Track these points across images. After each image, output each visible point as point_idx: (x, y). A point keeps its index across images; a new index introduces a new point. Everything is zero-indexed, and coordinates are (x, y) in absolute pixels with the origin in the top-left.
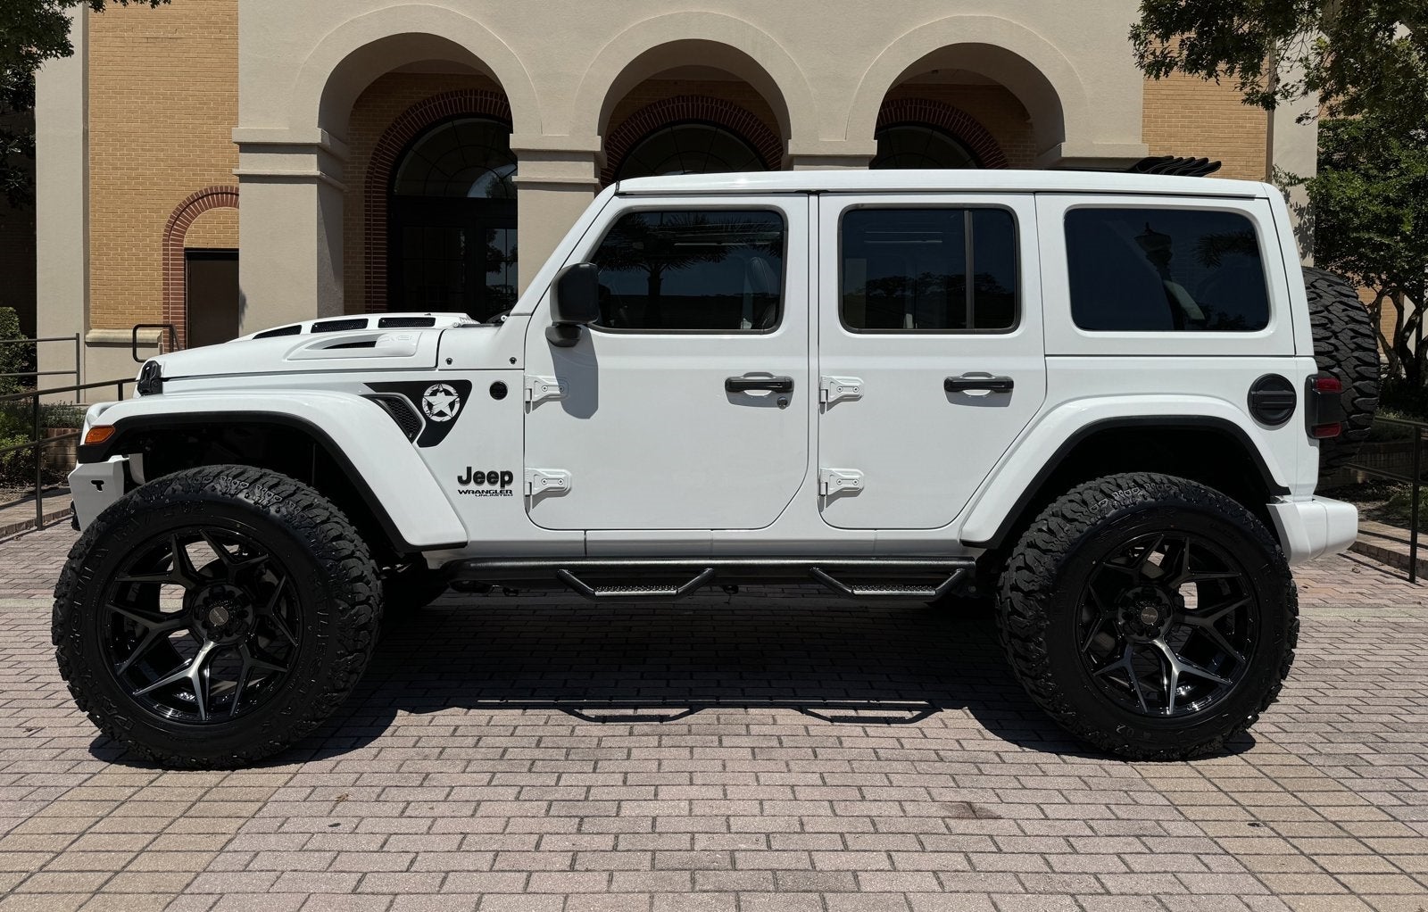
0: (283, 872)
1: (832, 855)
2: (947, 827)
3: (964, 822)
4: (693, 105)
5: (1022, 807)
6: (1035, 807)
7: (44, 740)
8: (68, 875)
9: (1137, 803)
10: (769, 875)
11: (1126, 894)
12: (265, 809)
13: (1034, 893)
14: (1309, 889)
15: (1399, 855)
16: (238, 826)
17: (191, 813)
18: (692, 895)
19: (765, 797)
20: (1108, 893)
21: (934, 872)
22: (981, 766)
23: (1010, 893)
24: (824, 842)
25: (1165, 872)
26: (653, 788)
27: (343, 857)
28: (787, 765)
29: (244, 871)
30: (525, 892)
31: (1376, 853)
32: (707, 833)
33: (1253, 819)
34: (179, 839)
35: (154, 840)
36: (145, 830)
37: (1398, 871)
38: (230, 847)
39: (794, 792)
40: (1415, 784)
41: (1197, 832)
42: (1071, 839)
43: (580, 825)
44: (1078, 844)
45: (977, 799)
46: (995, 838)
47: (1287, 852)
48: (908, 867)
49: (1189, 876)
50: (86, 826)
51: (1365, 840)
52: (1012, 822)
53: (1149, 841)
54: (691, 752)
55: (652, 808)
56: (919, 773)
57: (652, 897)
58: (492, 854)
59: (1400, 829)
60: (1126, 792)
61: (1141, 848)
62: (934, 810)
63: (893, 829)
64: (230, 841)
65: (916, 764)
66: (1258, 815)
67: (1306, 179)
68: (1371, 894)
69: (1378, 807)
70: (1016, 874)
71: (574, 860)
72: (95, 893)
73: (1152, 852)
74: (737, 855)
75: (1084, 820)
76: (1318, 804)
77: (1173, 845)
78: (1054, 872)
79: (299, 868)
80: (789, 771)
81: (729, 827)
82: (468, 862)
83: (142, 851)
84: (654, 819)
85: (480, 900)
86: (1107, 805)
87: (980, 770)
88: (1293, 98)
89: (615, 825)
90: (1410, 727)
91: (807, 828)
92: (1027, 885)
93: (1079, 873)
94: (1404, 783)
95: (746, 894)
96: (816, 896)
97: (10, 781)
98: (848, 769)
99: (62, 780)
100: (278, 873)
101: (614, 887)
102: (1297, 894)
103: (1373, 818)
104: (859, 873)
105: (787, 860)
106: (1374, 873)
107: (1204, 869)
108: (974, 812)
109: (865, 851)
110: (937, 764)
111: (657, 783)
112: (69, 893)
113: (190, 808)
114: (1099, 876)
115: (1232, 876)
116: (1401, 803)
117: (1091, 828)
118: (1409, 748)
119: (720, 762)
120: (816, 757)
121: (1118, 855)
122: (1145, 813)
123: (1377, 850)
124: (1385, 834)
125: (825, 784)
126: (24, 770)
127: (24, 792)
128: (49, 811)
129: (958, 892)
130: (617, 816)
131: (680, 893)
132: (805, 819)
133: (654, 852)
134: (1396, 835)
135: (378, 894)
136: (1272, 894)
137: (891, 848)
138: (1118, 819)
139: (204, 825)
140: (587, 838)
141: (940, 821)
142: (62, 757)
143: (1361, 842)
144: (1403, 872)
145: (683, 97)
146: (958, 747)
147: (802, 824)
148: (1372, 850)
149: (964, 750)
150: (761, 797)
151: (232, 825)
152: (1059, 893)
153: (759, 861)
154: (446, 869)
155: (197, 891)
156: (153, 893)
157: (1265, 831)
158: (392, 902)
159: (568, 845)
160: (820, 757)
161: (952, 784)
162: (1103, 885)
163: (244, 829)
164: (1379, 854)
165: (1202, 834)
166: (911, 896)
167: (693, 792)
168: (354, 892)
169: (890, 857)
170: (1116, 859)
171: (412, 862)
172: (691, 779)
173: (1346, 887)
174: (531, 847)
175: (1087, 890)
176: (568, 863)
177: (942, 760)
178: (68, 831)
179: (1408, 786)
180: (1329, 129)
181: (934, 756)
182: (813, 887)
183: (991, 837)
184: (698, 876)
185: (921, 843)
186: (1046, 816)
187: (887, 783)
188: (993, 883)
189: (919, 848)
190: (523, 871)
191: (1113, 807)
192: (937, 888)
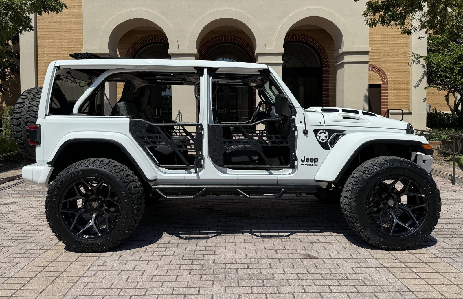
0: (105, 276)
1: (267, 270)
2: (302, 261)
3: (307, 260)
4: (226, 38)
5: (324, 255)
6: (328, 255)
7: (32, 240)
8: (43, 278)
9: (359, 253)
10: (248, 275)
11: (353, 279)
12: (99, 259)
13: (326, 279)
14: (409, 277)
15: (437, 267)
16: (92, 264)
17: (77, 260)
18: (225, 281)
19: (247, 253)
20: (348, 279)
21: (297, 274)
22: (313, 243)
23: (319, 279)
24: (264, 266)
25: (366, 273)
26: (214, 251)
27: (123, 272)
28: (254, 244)
29: (94, 276)
30: (176, 281)
31: (430, 267)
32: (230, 264)
33: (394, 257)
34: (74, 267)
35: (67, 268)
36: (65, 265)
37: (436, 272)
38: (89, 270)
39: (256, 252)
40: (445, 247)
41: (377, 261)
42: (338, 264)
43: (192, 262)
44: (341, 265)
45: (311, 253)
46: (316, 264)
47: (403, 267)
48: (289, 273)
49: (373, 274)
50: (47, 264)
51: (427, 263)
52: (321, 259)
53: (362, 264)
54: (226, 240)
55: (213, 257)
56: (294, 246)
57: (213, 282)
58: (166, 271)
59: (438, 260)
60: (356, 250)
61: (359, 266)
62: (298, 256)
63: (285, 262)
64: (89, 268)
65: (293, 243)
66: (396, 256)
67: (423, 56)
68: (427, 278)
69: (433, 254)
70: (321, 274)
71: (190, 272)
72: (51, 283)
73: (362, 267)
74: (238, 270)
75: (343, 259)
76: (415, 253)
77: (369, 265)
78: (332, 273)
79: (110, 275)
80: (255, 246)
81: (236, 262)
82: (159, 273)
83: (64, 271)
84: (214, 260)
85: (163, 283)
86: (350, 254)
87: (313, 244)
88: (417, 31)
89: (203, 262)
90: (446, 230)
91: (259, 262)
92: (324, 277)
93: (340, 274)
94: (442, 247)
95: (241, 281)
96: (261, 281)
97: (24, 252)
98: (273, 245)
99: (39, 251)
100: (104, 277)
101: (202, 279)
102: (405, 279)
103: (431, 257)
104: (274, 274)
105: (253, 271)
106: (429, 273)
107: (377, 272)
108: (310, 256)
109: (277, 268)
110: (300, 243)
111: (215, 250)
112: (44, 283)
113: (77, 259)
114: (346, 274)
115: (386, 274)
116: (440, 252)
117: (345, 261)
118: (445, 236)
119: (234, 243)
120: (263, 241)
121: (352, 268)
122: (362, 256)
123: (431, 266)
124: (434, 261)
125: (265, 249)
126: (27, 249)
127: (28, 255)
128: (36, 260)
129: (303, 279)
130: (203, 259)
131: (221, 281)
132: (259, 259)
133: (214, 269)
134: (437, 261)
135: (133, 282)
136: (397, 279)
137: (284, 267)
138: (353, 258)
139: (81, 263)
140: (194, 265)
141: (299, 259)
142: (38, 245)
143: (426, 264)
144: (437, 272)
145: (223, 35)
146: (307, 238)
147: (258, 261)
148: (429, 266)
149: (308, 239)
150: (246, 253)
151: (90, 263)
152: (334, 279)
153: (245, 271)
154: (153, 275)
155: (81, 282)
156: (68, 282)
157: (397, 261)
158: (137, 284)
159: (189, 268)
160: (264, 241)
161: (304, 249)
162: (347, 277)
163: (93, 265)
164: (431, 267)
165: (378, 262)
166: (289, 281)
167: (226, 252)
168: (126, 282)
169: (284, 270)
170: (351, 269)
171: (143, 273)
172: (225, 248)
173: (420, 277)
174: (178, 268)
175: (342, 278)
176: (189, 272)
177: (301, 242)
178: (42, 266)
179: (443, 247)
180: (430, 40)
181: (299, 240)
182: (261, 278)
183: (314, 264)
184: (227, 276)
185: (293, 266)
186: (331, 258)
187: (284, 248)
188: (314, 277)
189: (293, 267)
190: (175, 275)
191: (352, 255)
192: (297, 278)
